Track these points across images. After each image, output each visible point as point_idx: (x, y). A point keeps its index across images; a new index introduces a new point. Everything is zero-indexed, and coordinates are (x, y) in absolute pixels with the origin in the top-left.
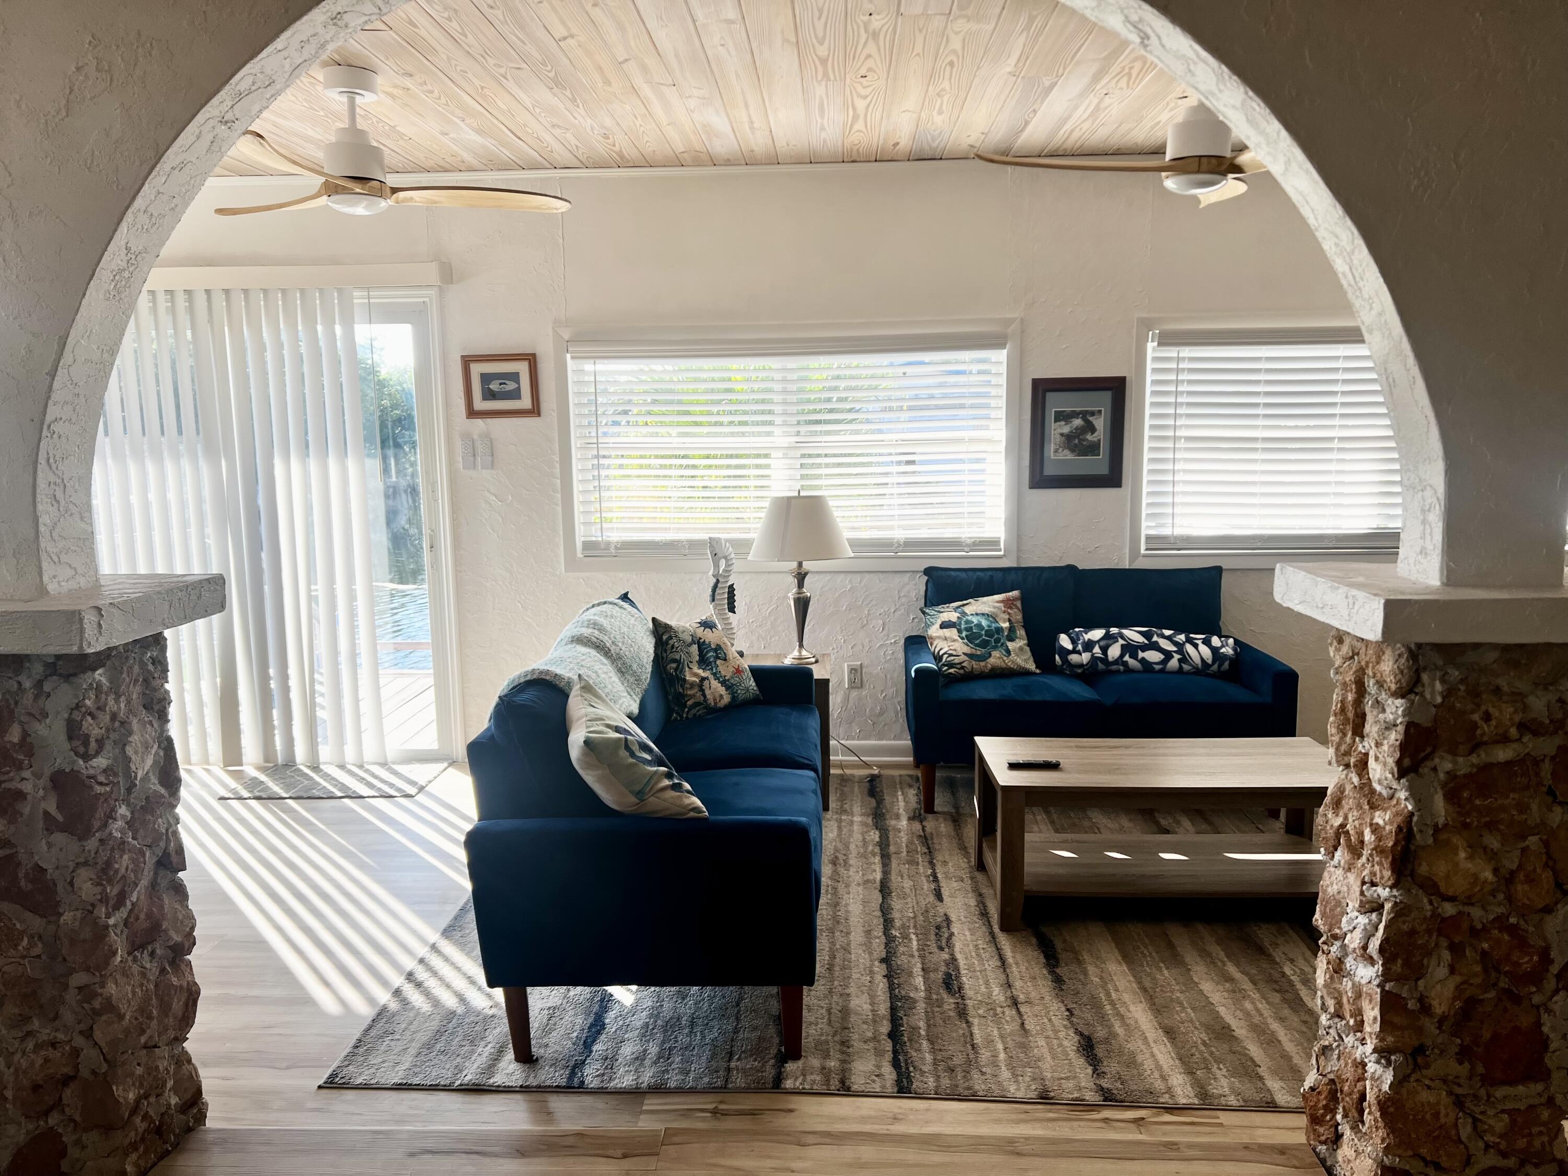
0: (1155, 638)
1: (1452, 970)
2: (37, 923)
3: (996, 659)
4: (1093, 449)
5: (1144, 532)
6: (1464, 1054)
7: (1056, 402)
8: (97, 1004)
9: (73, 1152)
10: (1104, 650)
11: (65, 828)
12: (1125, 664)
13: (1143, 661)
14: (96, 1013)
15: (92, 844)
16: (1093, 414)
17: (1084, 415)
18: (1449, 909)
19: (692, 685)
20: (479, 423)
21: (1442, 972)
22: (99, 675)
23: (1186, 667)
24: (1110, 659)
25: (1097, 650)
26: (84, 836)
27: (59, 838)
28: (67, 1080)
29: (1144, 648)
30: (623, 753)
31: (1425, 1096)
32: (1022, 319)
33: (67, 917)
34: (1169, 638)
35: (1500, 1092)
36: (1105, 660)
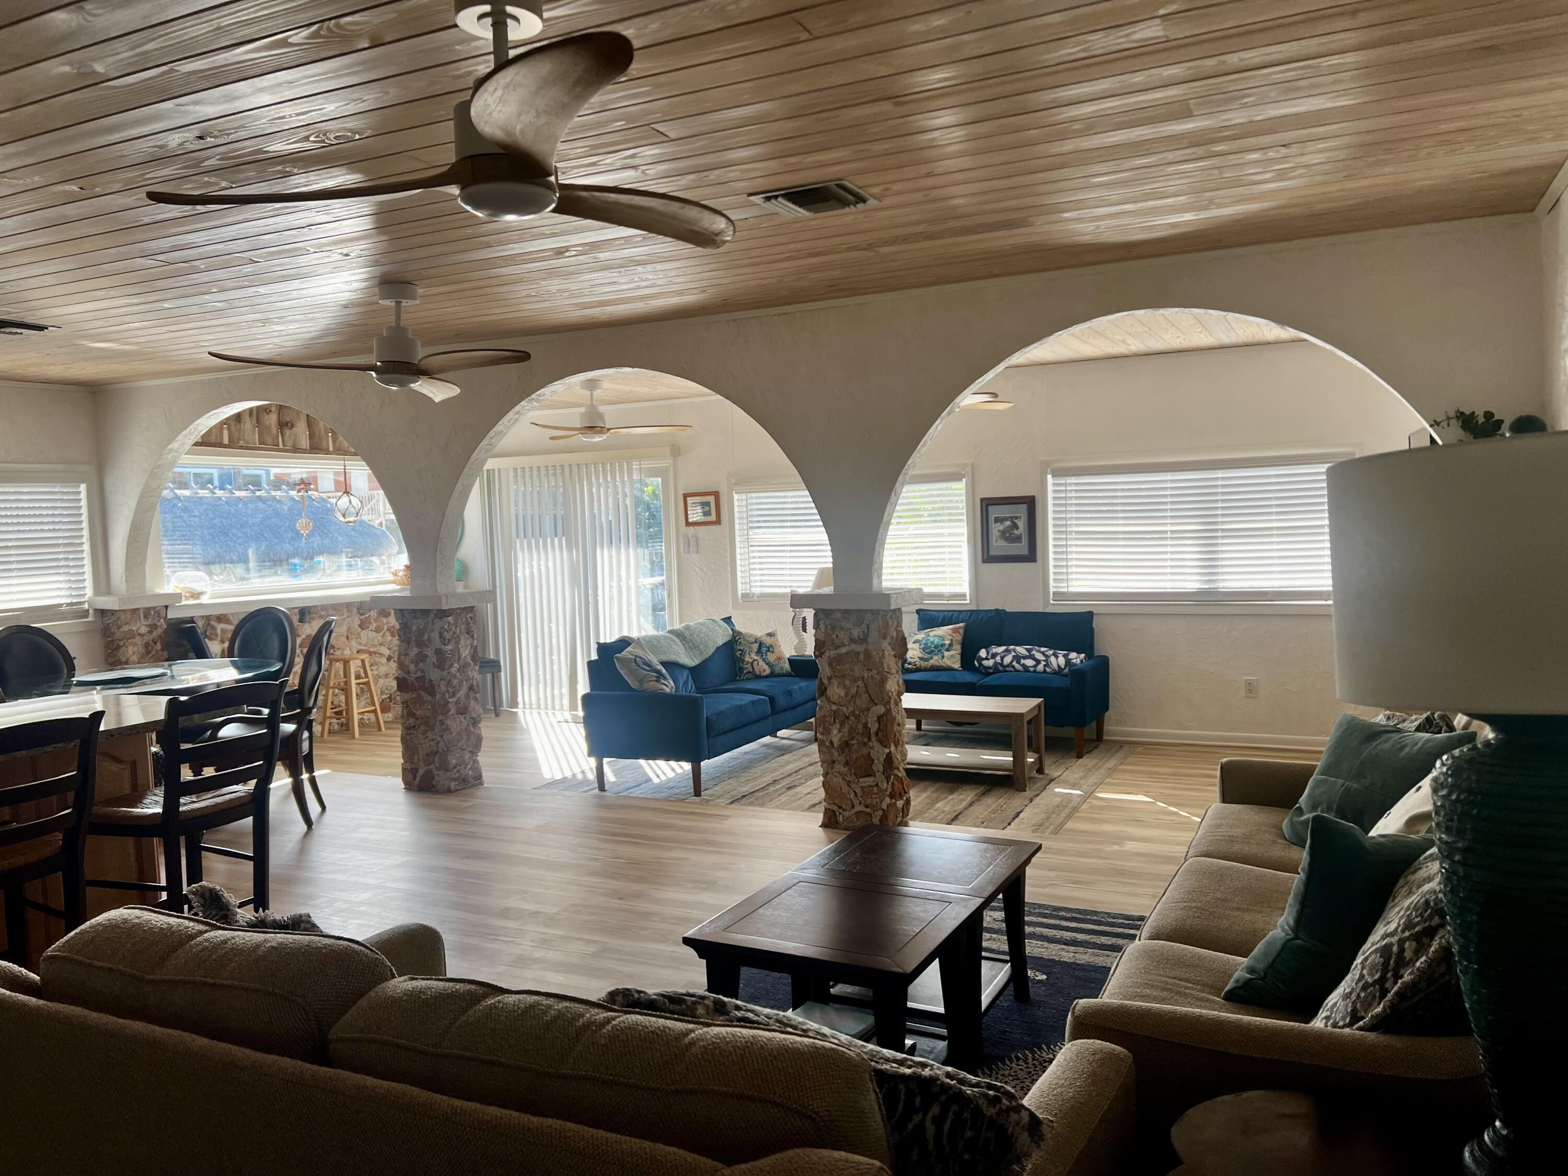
0: (1034, 652)
1: (840, 731)
2: (429, 698)
3: (935, 661)
4: (1018, 539)
5: (1052, 590)
6: (847, 763)
7: (995, 512)
8: (444, 727)
9: (436, 778)
10: (1002, 658)
11: (438, 667)
12: (1013, 667)
13: (1023, 665)
14: (445, 730)
15: (445, 673)
16: (1016, 518)
17: (1011, 519)
18: (834, 707)
19: (748, 663)
20: (691, 528)
21: (835, 732)
22: (450, 619)
23: (1048, 670)
24: (1005, 664)
25: (998, 659)
26: (443, 670)
27: (436, 670)
28: (436, 753)
29: (1025, 658)
30: (633, 664)
31: (835, 780)
32: (973, 465)
33: (438, 697)
34: (1043, 653)
35: (861, 780)
36: (1002, 664)
